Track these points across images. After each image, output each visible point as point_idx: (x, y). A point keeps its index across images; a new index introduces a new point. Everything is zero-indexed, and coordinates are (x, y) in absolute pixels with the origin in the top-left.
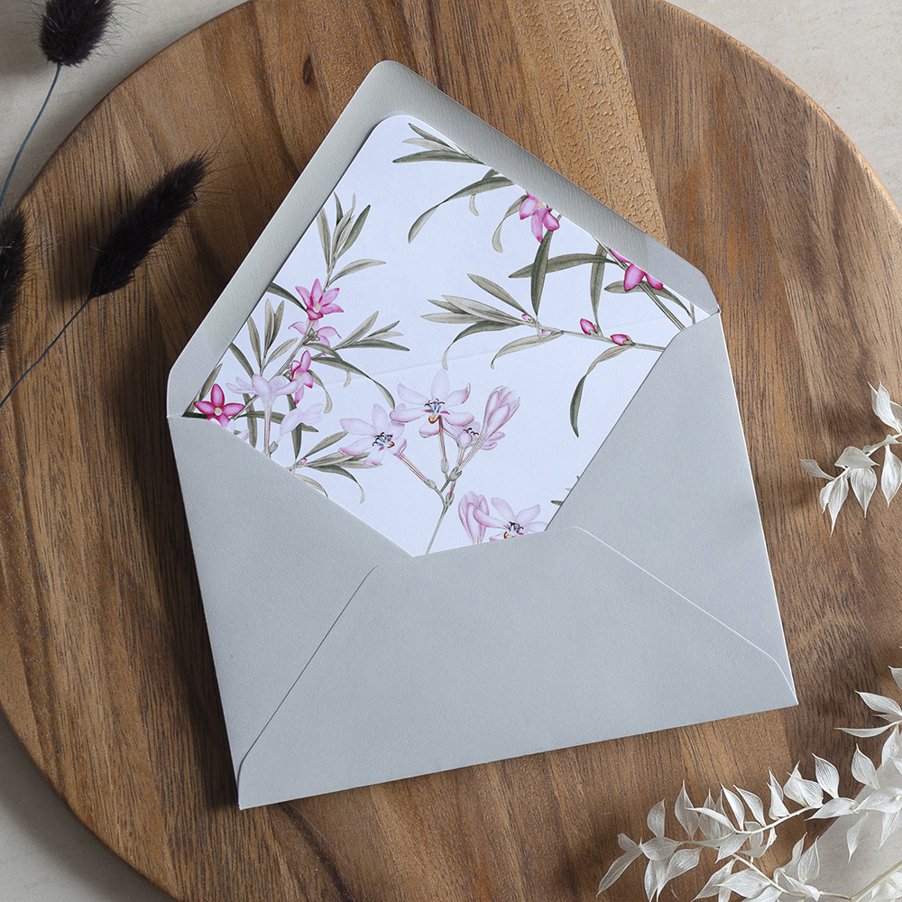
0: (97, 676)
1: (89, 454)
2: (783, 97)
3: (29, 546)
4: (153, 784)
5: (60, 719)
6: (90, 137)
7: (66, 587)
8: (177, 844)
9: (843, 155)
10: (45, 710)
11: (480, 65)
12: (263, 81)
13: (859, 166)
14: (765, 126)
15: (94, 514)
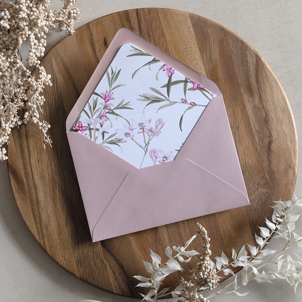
0: (53, 215)
1: (48, 153)
2: (240, 43)
3: (32, 179)
4: (70, 245)
5: (43, 228)
6: (45, 63)
7: (43, 190)
8: (78, 262)
9: (258, 59)
10: (39, 225)
11: (154, 38)
12: (93, 45)
13: (262, 62)
14: (235, 51)
15: (50, 169)
